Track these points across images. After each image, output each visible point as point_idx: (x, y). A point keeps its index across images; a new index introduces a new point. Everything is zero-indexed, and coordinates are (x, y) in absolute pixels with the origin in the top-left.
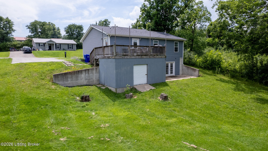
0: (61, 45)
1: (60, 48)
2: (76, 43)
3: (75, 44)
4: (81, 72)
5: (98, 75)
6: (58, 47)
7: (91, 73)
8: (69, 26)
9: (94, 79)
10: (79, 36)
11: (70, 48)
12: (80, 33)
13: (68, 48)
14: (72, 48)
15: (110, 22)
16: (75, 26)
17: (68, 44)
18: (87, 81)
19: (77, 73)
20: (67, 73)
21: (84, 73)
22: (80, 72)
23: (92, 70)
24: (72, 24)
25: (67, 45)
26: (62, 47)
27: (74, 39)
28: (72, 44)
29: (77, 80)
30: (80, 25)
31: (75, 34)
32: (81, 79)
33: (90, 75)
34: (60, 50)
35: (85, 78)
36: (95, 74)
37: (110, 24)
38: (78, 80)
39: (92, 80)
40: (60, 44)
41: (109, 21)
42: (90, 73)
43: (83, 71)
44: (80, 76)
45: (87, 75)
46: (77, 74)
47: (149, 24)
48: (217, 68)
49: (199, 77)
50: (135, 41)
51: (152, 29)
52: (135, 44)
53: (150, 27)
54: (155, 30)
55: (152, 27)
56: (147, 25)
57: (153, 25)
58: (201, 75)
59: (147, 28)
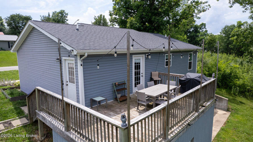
24: (15, 14)
25: (7, 43)
41: (67, 13)
47: (131, 19)
48: (234, 87)
49: (228, 110)
50: (137, 61)
51: (137, 27)
52: (138, 66)
53: (133, 24)
54: (141, 29)
55: (136, 24)
56: (129, 20)
57: (137, 21)
58: (230, 107)
59: (128, 25)
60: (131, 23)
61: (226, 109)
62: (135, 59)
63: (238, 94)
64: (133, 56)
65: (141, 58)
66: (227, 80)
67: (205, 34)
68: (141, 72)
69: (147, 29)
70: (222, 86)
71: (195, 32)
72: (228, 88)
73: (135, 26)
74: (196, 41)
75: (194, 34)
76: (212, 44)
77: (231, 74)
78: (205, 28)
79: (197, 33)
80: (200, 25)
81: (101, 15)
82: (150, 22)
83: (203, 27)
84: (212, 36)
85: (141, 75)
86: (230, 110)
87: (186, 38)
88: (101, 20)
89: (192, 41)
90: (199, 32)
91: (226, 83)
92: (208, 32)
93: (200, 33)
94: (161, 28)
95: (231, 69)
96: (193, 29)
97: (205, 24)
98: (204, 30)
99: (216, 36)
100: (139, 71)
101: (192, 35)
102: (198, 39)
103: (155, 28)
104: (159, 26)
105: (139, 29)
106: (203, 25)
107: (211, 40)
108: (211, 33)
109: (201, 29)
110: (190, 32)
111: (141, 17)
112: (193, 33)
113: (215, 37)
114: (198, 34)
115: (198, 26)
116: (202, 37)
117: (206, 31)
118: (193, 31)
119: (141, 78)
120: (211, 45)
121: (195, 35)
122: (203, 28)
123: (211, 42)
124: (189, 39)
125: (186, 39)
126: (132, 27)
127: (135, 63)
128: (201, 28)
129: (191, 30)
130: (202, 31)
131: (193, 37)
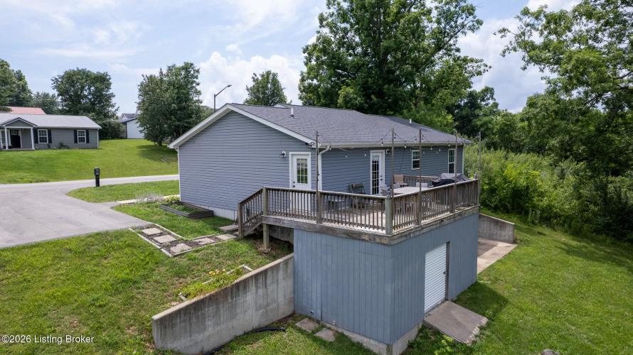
0: (53, 133)
1: (50, 142)
2: (99, 127)
3: (95, 130)
4: (245, 288)
5: (290, 283)
6: (43, 140)
7: (272, 283)
8: (66, 73)
9: (281, 299)
10: (99, 102)
11: (82, 140)
12: (102, 95)
13: (76, 142)
14: (88, 142)
15: (198, 71)
16: (87, 76)
17: (75, 130)
18: (260, 312)
19: (232, 293)
20: (202, 301)
21: (252, 288)
22: (241, 287)
23: (275, 272)
24: (76, 69)
25: (72, 133)
26: (56, 138)
27: (85, 111)
28: (88, 130)
29: (232, 319)
30: (102, 72)
31: (86, 97)
32: (245, 312)
33: (270, 288)
34: (49, 147)
35: (256, 303)
36: (282, 284)
37: (199, 76)
38: (236, 315)
39: (274, 305)
40: (50, 130)
41: (196, 69)
42: (269, 282)
43: (250, 282)
44: (241, 301)
45: (261, 291)
46: (232, 298)
47: (346, 91)
48: (533, 211)
49: (514, 242)
50: (376, 159)
51: (357, 104)
52: (376, 167)
53: (351, 99)
54: (363, 107)
55: (356, 99)
56: (342, 92)
57: (357, 94)
58: (518, 237)
59: (340, 101)
60: (345, 97)
61: (512, 240)
62: (373, 155)
63: (540, 222)
64: (371, 151)
65: (380, 155)
66: (521, 199)
67: (494, 112)
68: (380, 174)
69: (376, 107)
70: (513, 209)
71: (470, 108)
72: (523, 212)
73: (353, 102)
74: (473, 127)
75: (469, 111)
76: (508, 133)
77: (527, 188)
78: (492, 98)
79: (475, 109)
80: (482, 92)
81: (268, 73)
82: (380, 94)
83: (488, 96)
84: (506, 115)
85: (380, 178)
86: (519, 242)
87: (451, 121)
88: (268, 82)
89: (464, 127)
90: (480, 108)
91: (519, 204)
92: (500, 108)
93: (481, 110)
94: (400, 106)
95: (528, 178)
96: (466, 101)
97: (493, 89)
98: (491, 102)
99: (515, 116)
100: (378, 173)
101: (464, 113)
102: (478, 123)
103: (389, 105)
104: (396, 102)
105: (360, 109)
106: (488, 91)
107: (507, 125)
108: (506, 110)
109: (483, 100)
110: (459, 107)
111: (365, 86)
112: (467, 108)
113: (515, 118)
114: (477, 111)
115: (476, 94)
116: (486, 119)
117: (496, 105)
118: (466, 104)
119: (380, 181)
120: (507, 135)
121: (472, 114)
122: (488, 99)
123: (506, 128)
124: (457, 123)
125: (451, 123)
126: (348, 105)
127: (373, 162)
128: (484, 98)
129: (463, 102)
130: (487, 105)
131: (467, 117)
